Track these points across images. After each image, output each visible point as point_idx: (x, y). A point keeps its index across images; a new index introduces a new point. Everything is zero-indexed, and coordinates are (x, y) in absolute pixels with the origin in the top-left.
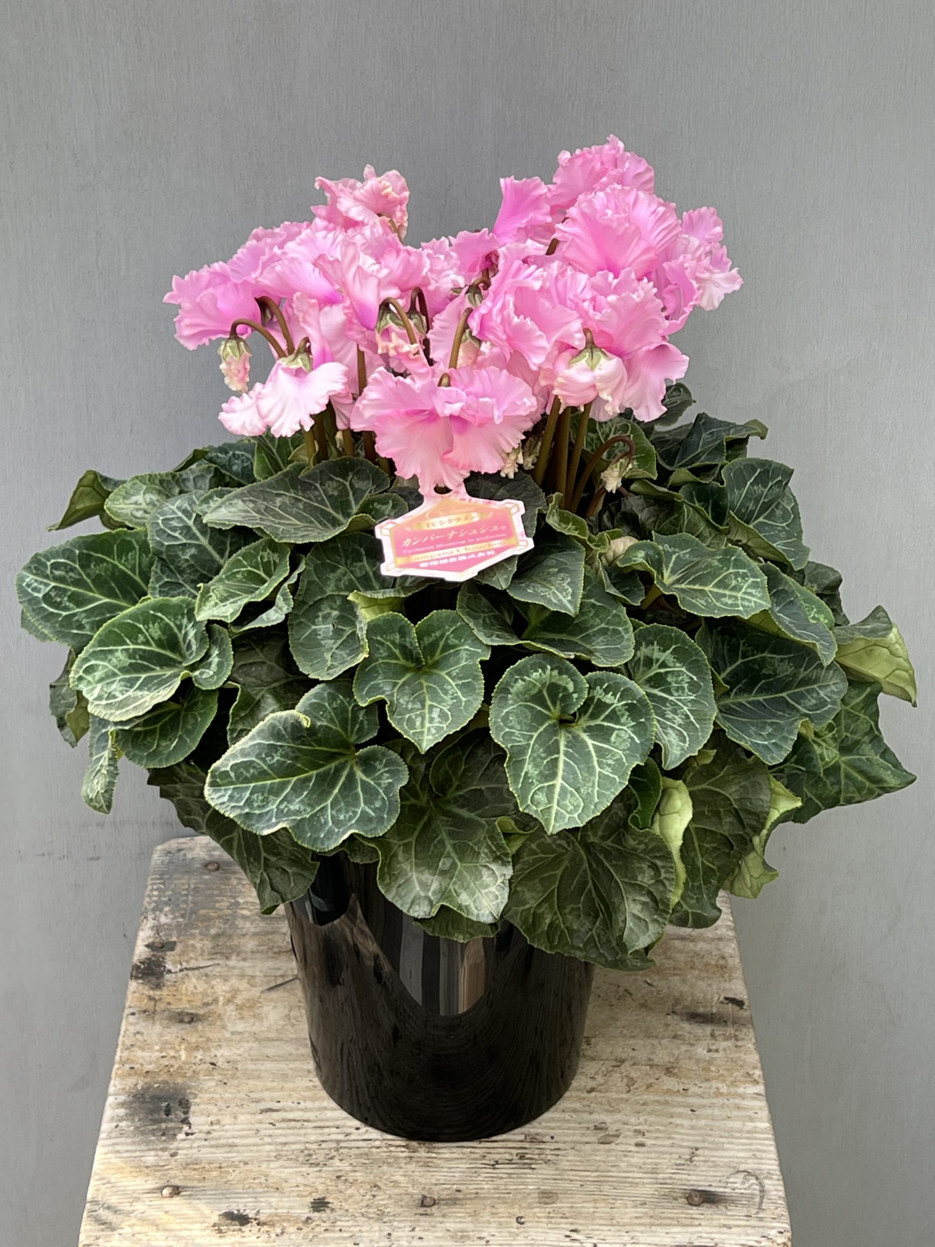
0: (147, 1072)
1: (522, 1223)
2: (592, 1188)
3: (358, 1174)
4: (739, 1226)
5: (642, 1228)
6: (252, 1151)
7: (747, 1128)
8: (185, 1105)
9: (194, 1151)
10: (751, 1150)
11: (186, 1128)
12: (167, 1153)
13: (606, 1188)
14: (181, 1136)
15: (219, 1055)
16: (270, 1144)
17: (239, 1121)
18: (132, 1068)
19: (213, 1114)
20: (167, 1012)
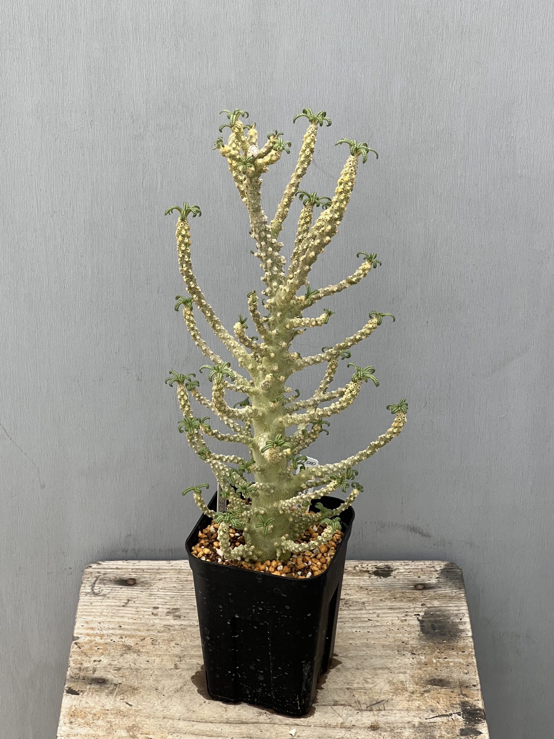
0: (453, 649)
6: (379, 606)
8: (424, 630)
9: (412, 606)
11: (420, 618)
12: (428, 606)
14: (422, 614)
15: (411, 659)
16: (370, 610)
18: (464, 652)
19: (406, 625)
20: (452, 686)
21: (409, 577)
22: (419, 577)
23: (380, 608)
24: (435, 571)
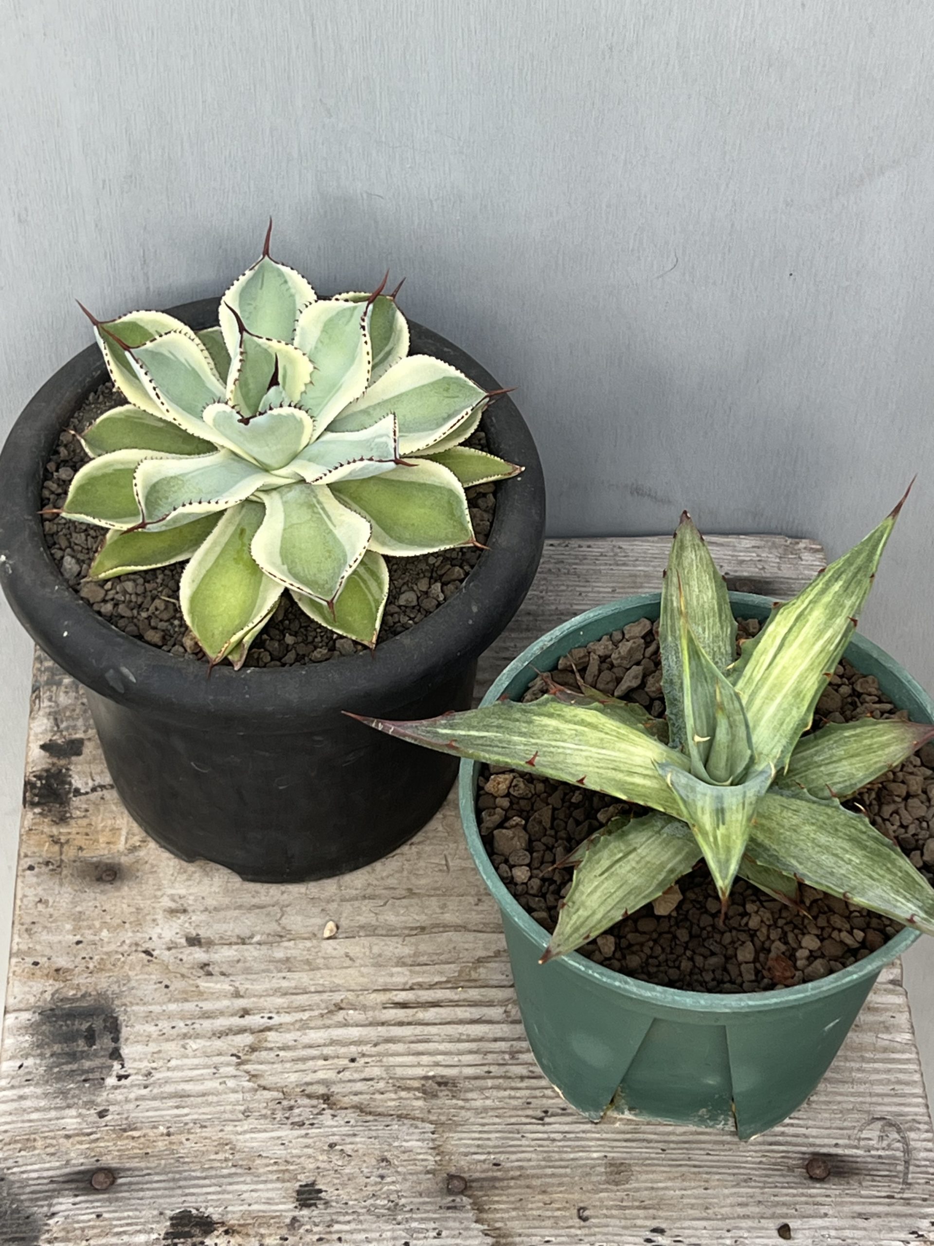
0: (57, 970)
1: (585, 1219)
2: (677, 1154)
3: (358, 1139)
4: (878, 1216)
5: (748, 1223)
6: (210, 1104)
7: (880, 1043)
8: (114, 1028)
9: (131, 1106)
10: (889, 1082)
11: (117, 1066)
12: (92, 1111)
13: (699, 1156)
14: (111, 1081)
15: (155, 937)
16: (234, 1091)
17: (189, 1052)
18: (36, 964)
19: (154, 1041)
20: (78, 864)
21: (126, 1214)
22: (98, 1216)
23: (210, 1098)
24: (56, 1238)
